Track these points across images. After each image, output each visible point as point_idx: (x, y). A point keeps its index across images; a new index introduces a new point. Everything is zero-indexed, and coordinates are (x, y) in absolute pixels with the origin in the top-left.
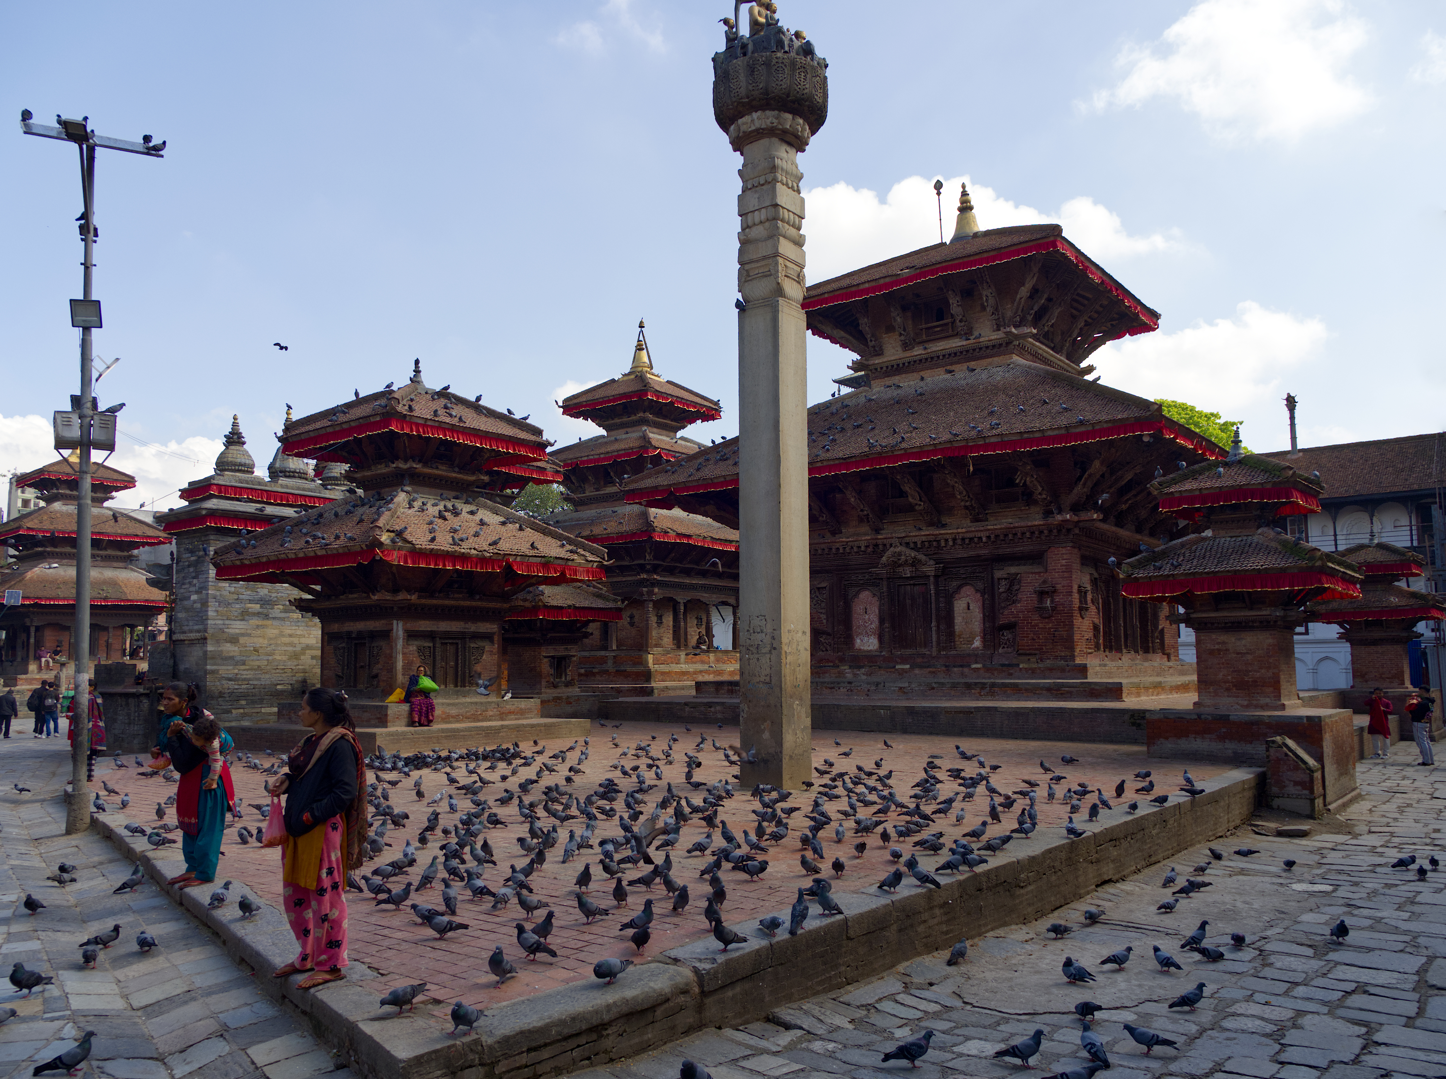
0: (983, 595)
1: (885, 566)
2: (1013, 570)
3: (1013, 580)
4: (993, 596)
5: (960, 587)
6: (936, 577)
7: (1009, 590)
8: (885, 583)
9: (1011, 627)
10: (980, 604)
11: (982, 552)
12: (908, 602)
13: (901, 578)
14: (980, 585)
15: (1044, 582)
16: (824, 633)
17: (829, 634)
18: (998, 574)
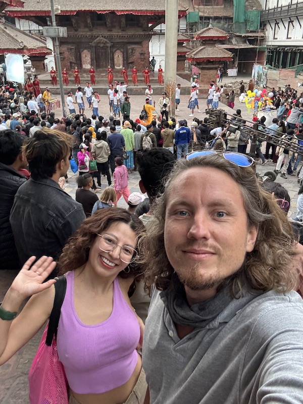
0: (123, 53)
1: (95, 43)
2: (133, 46)
3: (133, 49)
4: (127, 54)
5: (116, 50)
6: (110, 47)
7: (132, 52)
8: (94, 48)
9: (132, 63)
10: (122, 55)
11: (124, 41)
12: (100, 54)
13: (100, 47)
14: (122, 50)
15: (142, 50)
16: (73, 63)
17: (75, 63)
18: (129, 47)
